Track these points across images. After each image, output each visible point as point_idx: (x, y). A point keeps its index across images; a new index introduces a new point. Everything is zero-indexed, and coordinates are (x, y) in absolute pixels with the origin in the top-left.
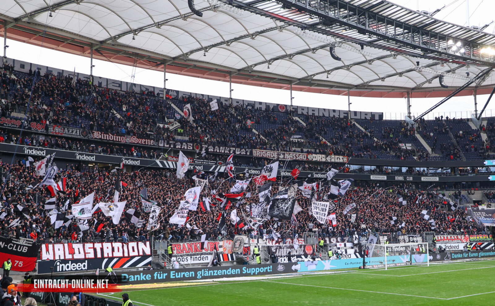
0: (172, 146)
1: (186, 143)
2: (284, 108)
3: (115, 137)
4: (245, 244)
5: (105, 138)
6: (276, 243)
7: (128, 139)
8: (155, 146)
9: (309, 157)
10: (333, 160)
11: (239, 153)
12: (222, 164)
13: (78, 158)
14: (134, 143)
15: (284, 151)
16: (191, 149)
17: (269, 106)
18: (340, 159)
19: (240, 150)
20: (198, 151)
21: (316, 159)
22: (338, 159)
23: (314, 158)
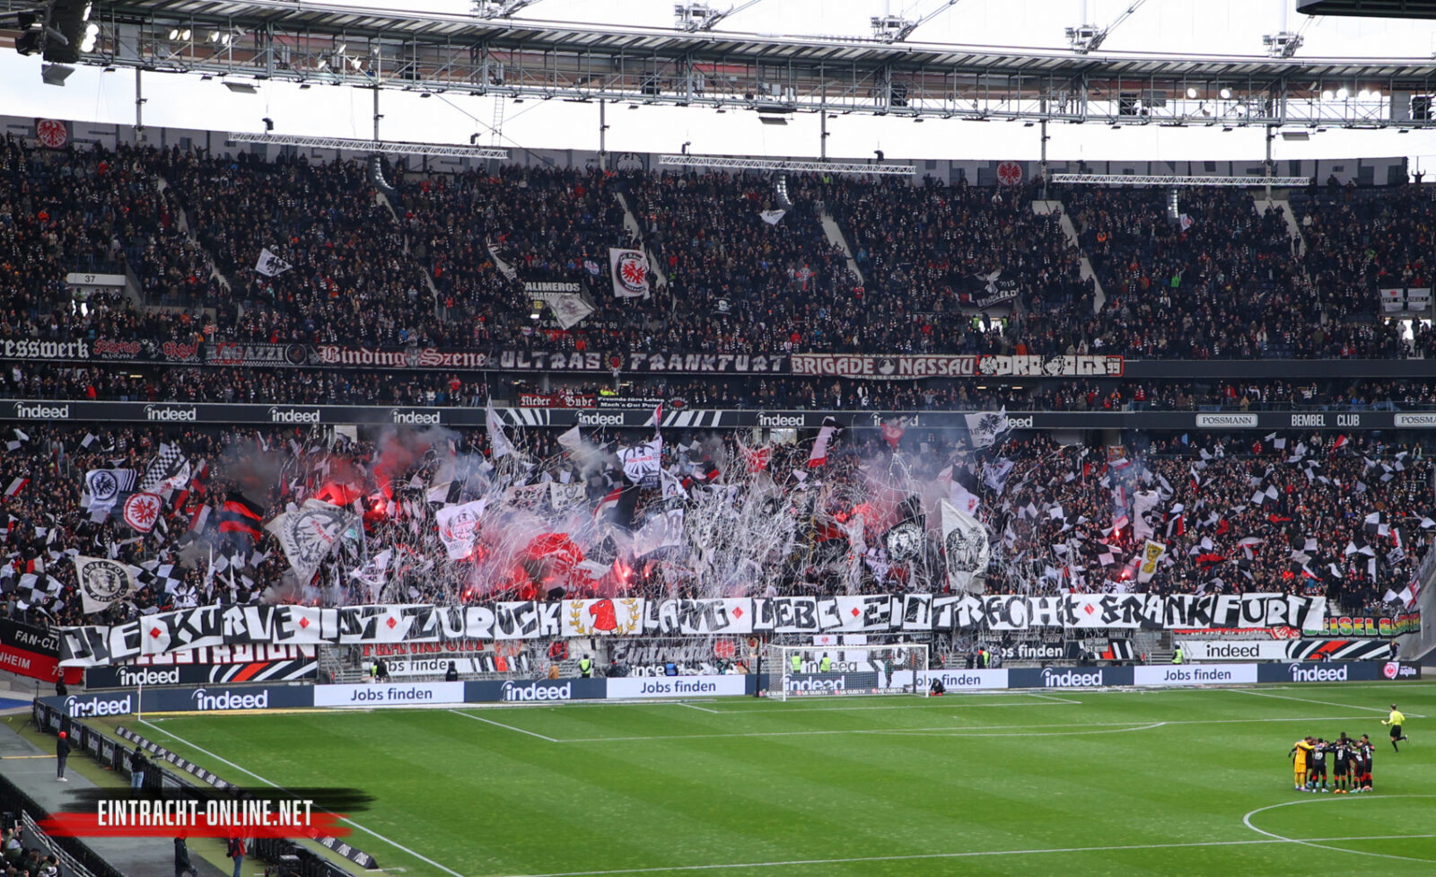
0: (539, 365)
1: (582, 354)
2: (1015, 173)
3: (377, 354)
5: (351, 361)
7: (414, 357)
8: (488, 367)
9: (982, 366)
10: (1069, 371)
11: (745, 368)
12: (683, 404)
13: (275, 418)
14: (431, 366)
15: (898, 351)
16: (597, 365)
17: (961, 171)
18: (1094, 366)
19: (751, 359)
20: (616, 372)
21: (1008, 371)
22: (1089, 366)
23: (1002, 366)
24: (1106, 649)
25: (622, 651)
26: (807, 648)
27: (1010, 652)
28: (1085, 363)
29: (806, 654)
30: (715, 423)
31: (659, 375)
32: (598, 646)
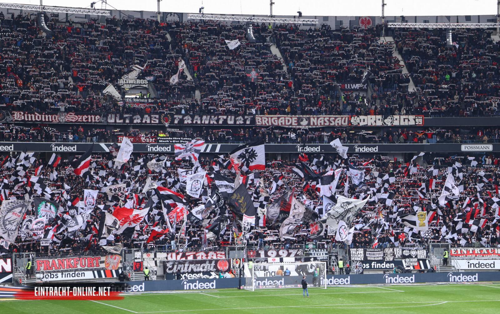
0: (127, 121)
1: (150, 116)
2: (369, 23)
3: (43, 116)
4: (136, 258)
5: (30, 119)
6: (182, 257)
7: (62, 117)
8: (101, 122)
9: (352, 121)
10: (396, 123)
11: (232, 122)
14: (72, 122)
15: (309, 114)
16: (157, 121)
17: (341, 22)
18: (409, 120)
19: (235, 118)
20: (167, 125)
21: (365, 123)
22: (406, 120)
23: (362, 121)
24: (416, 264)
25: (171, 267)
26: (264, 264)
27: (368, 266)
28: (404, 119)
29: (264, 267)
30: (217, 151)
31: (188, 126)
32: (158, 264)
